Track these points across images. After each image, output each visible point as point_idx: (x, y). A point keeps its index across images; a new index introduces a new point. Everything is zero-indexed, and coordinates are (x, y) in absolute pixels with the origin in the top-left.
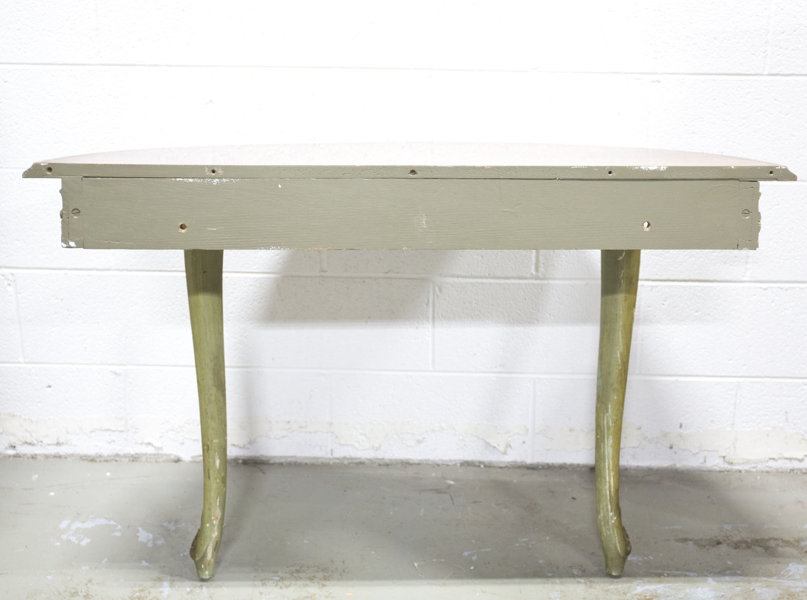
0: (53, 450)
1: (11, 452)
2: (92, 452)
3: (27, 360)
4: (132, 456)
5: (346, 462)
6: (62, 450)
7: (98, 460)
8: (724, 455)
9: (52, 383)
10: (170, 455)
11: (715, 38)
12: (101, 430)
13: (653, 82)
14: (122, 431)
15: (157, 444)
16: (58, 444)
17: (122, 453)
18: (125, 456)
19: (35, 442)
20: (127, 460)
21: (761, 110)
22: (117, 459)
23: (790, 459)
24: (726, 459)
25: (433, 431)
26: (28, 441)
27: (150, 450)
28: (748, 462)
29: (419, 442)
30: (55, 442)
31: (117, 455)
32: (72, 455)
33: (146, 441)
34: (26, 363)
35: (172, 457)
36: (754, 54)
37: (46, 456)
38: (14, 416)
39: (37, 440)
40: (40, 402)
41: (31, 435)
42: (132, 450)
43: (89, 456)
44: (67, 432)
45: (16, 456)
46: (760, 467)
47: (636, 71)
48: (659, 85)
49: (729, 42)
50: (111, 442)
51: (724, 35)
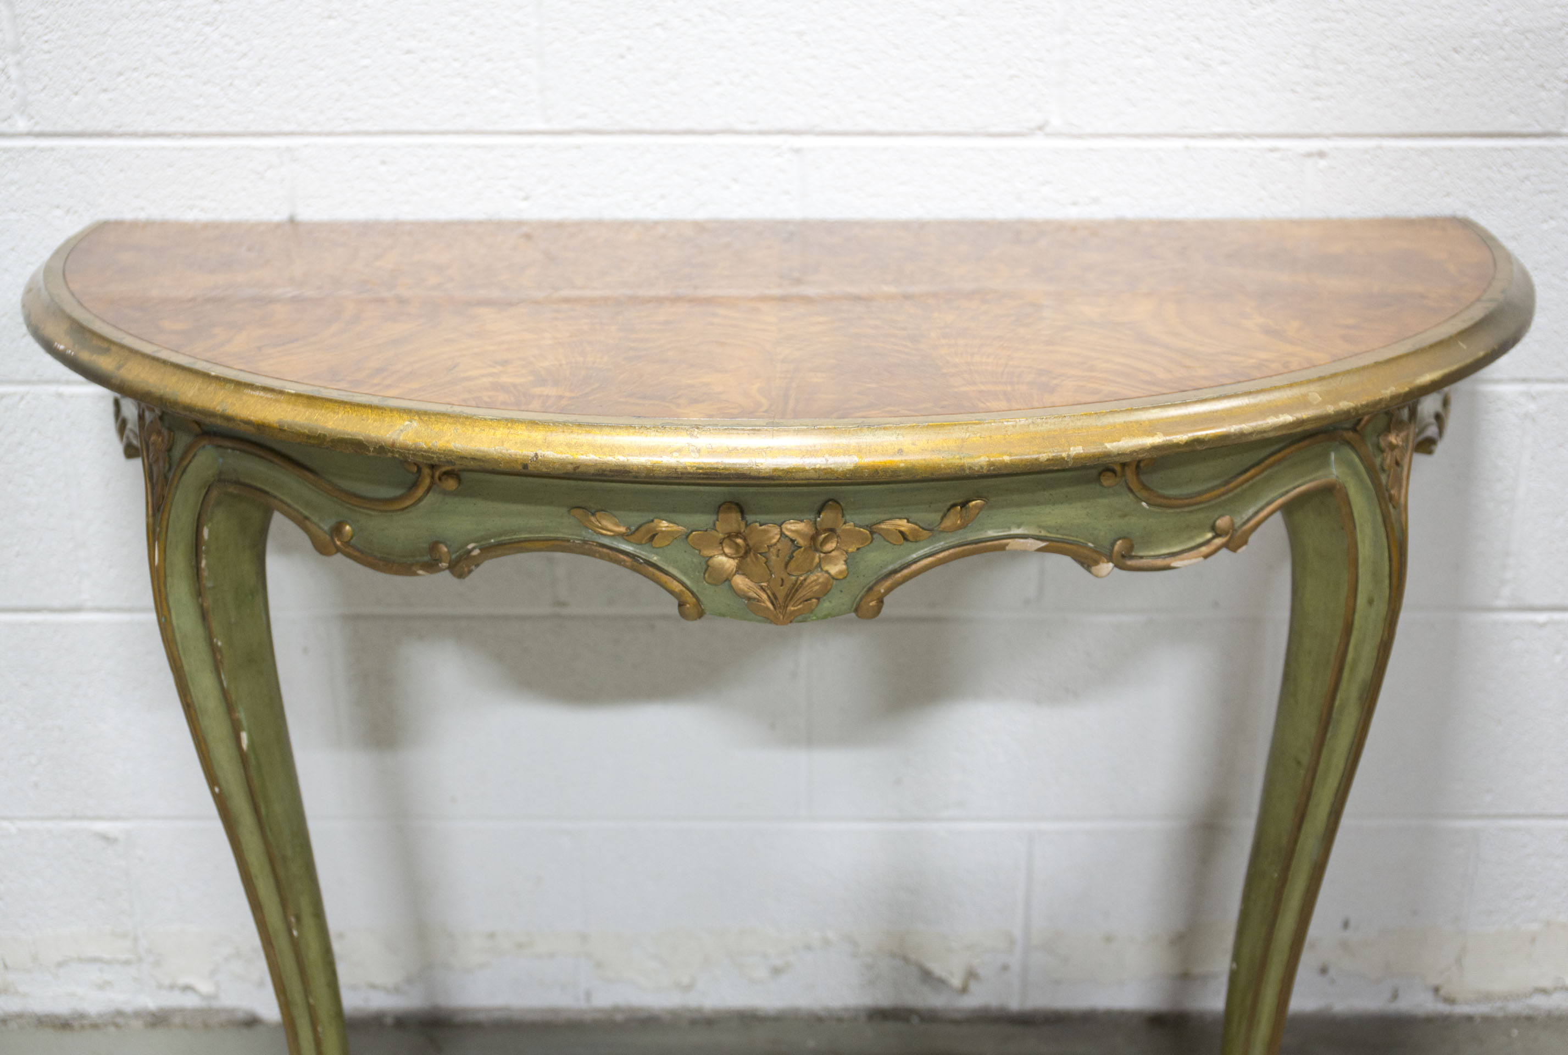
2: (62, 1007)
4: (153, 1015)
5: (619, 1017)
7: (76, 1024)
8: (1435, 981)
10: (233, 1011)
11: (1455, 50)
12: (80, 960)
13: (1310, 155)
14: (127, 963)
15: (205, 987)
17: (128, 1008)
18: (137, 1014)
20: (141, 1023)
21: (1552, 218)
22: (120, 1020)
24: (1442, 992)
25: (808, 948)
27: (190, 1001)
28: (1487, 997)
29: (776, 971)
31: (120, 1013)
32: (20, 1016)
33: (182, 981)
35: (240, 1015)
36: (1542, 86)
42: (151, 1002)
43: (57, 1017)
46: (1514, 1007)
47: (1271, 129)
48: (1322, 163)
49: (1486, 58)
50: (103, 986)
51: (1475, 41)
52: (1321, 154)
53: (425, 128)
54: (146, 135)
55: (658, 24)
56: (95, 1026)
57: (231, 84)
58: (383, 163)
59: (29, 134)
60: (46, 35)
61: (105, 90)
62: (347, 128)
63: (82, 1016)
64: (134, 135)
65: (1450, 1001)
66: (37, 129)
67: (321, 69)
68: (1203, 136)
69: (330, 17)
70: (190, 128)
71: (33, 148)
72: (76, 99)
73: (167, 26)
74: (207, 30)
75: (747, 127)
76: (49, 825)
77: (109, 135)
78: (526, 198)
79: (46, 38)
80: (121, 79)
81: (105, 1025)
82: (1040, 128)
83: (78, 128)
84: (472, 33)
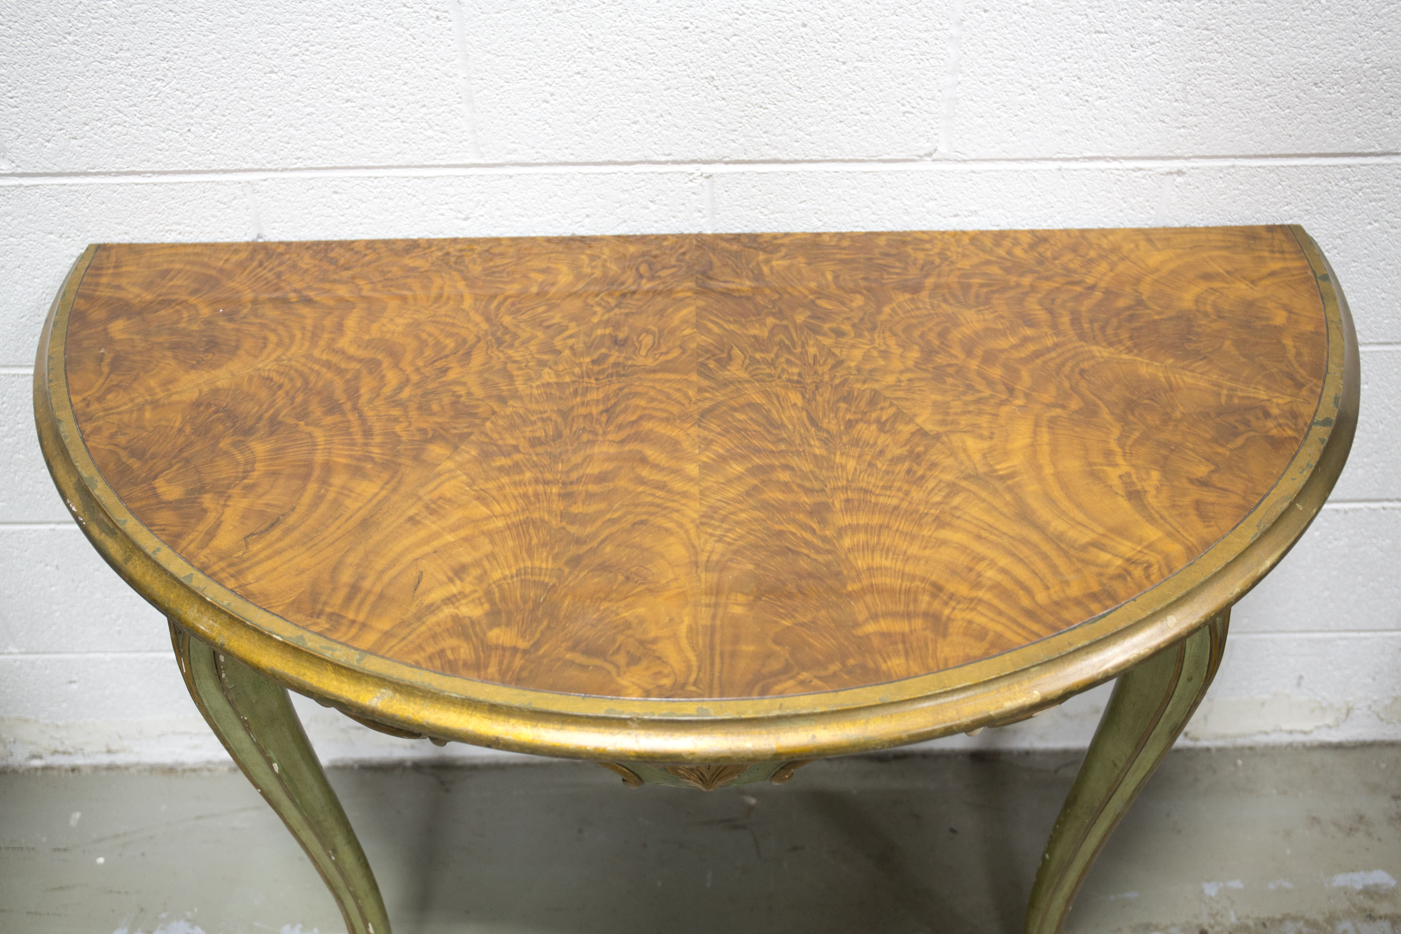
0: (105, 760)
1: (37, 763)
2: (167, 760)
3: (23, 650)
6: (120, 759)
7: (179, 770)
9: (75, 678)
12: (174, 733)
13: (1169, 173)
16: (109, 751)
19: (71, 750)
20: (226, 768)
22: (210, 766)
23: (1291, 732)
26: (60, 749)
28: (1224, 737)
30: (104, 749)
31: (209, 762)
32: (137, 765)
34: (22, 653)
37: (96, 768)
38: (26, 721)
39: (74, 748)
40: (63, 702)
41: (62, 743)
43: (164, 766)
44: (120, 737)
45: (46, 768)
46: (1240, 742)
47: (1137, 153)
48: (1180, 180)
49: (1342, 90)
50: (195, 747)
51: (1336, 76)
52: (1180, 173)
53: (370, 164)
54: (118, 174)
55: (579, 73)
56: (193, 770)
57: (189, 131)
58: (335, 192)
59: (13, 175)
60: (10, 91)
61: (75, 138)
62: (299, 165)
63: (182, 764)
64: (108, 174)
65: (1196, 739)
66: (19, 170)
67: (270, 117)
68: (1076, 159)
69: (272, 72)
70: (157, 168)
71: (21, 185)
72: (49, 145)
73: (121, 83)
74: (159, 84)
75: (664, 159)
76: (134, 655)
77: (86, 174)
78: (466, 219)
79: (10, 95)
80: (87, 128)
81: (201, 769)
82: (930, 155)
83: (57, 169)
84: (406, 83)
